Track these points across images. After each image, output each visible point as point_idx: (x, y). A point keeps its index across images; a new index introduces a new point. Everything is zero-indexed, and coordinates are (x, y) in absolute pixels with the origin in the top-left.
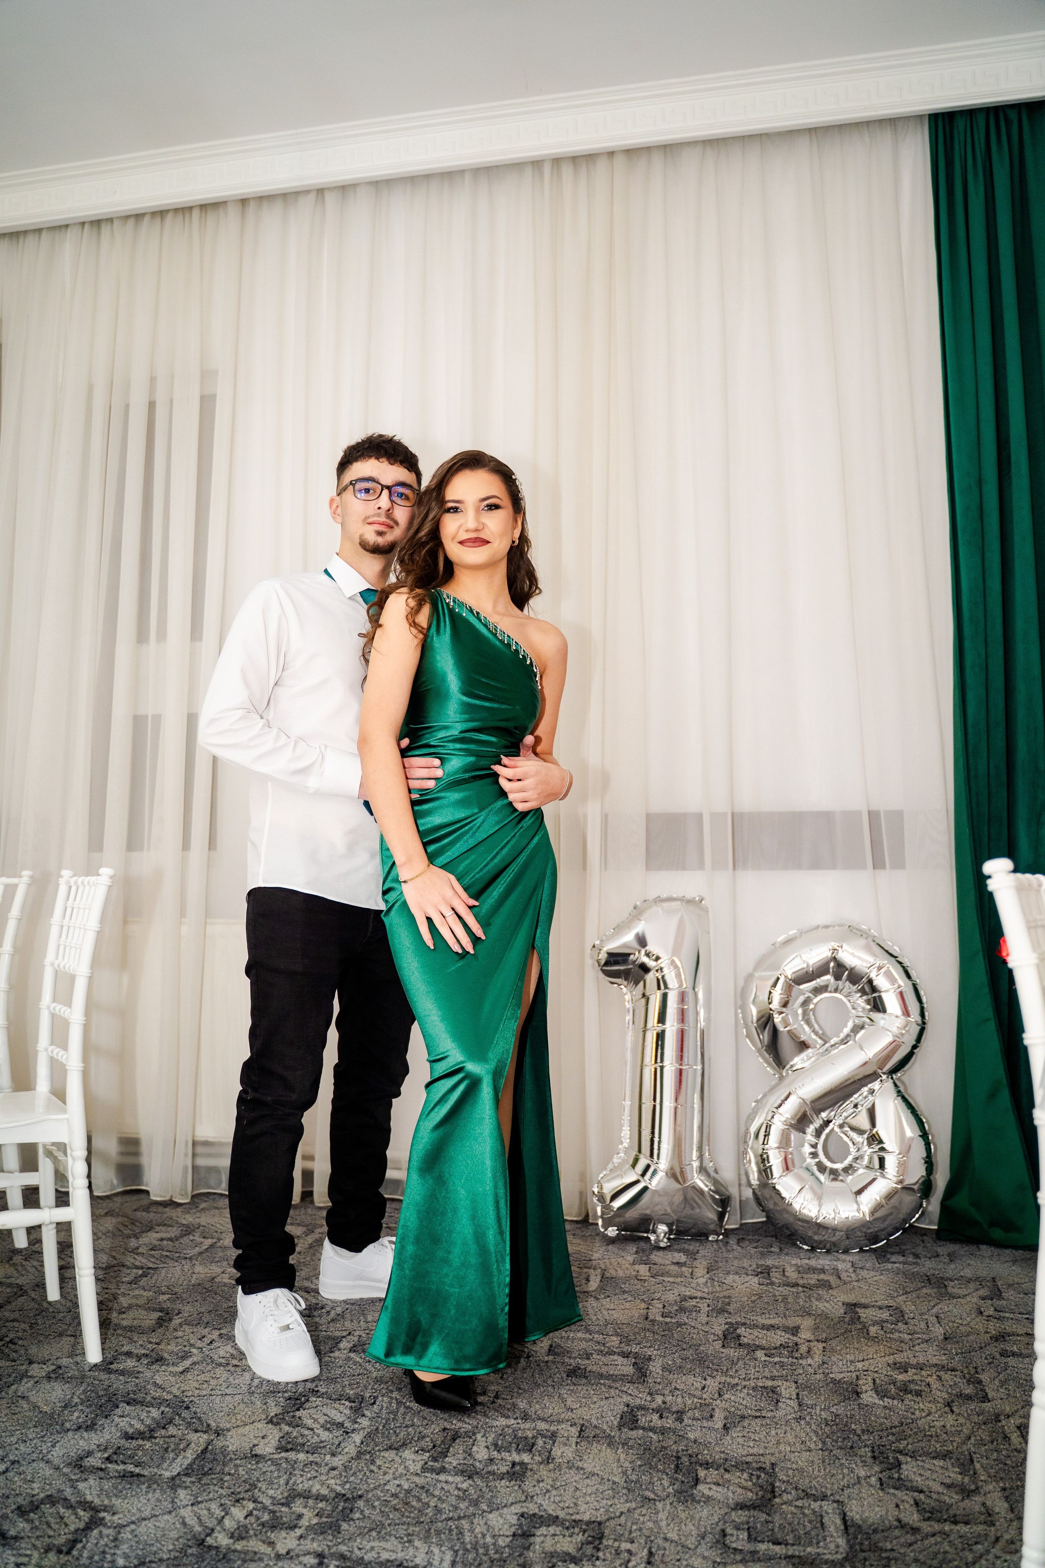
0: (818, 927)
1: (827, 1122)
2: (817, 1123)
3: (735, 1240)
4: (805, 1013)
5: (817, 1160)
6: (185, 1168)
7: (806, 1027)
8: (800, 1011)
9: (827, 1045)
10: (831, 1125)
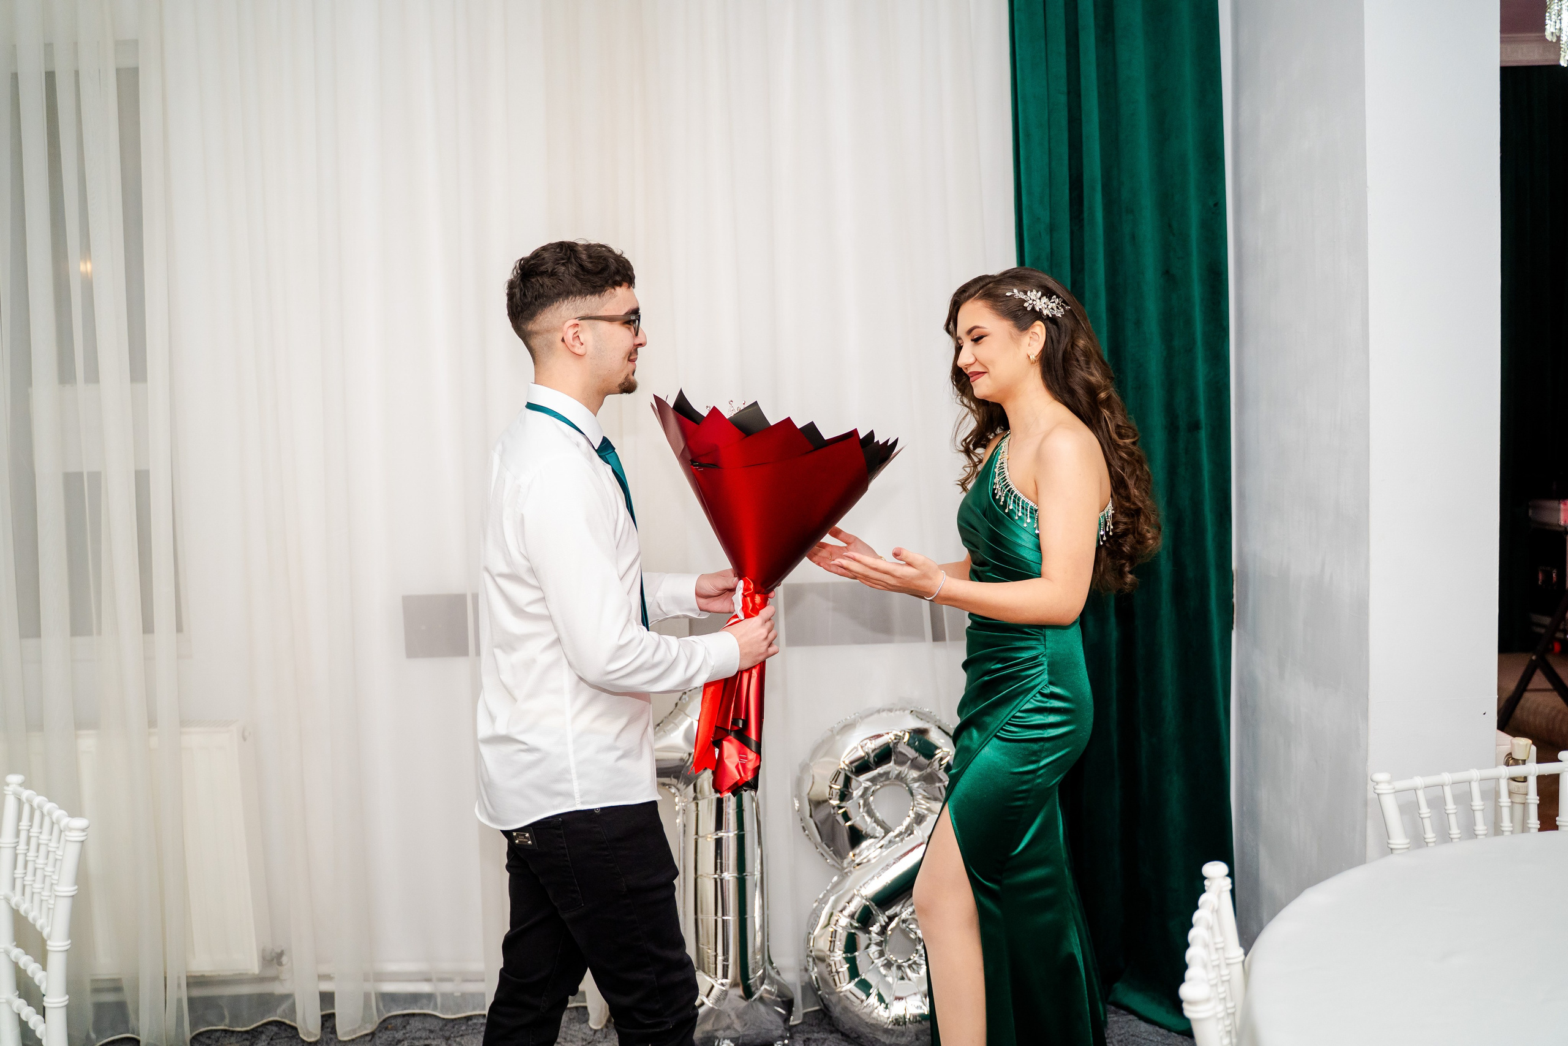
0: (879, 711)
1: (891, 919)
2: (882, 919)
3: (801, 1042)
4: (867, 804)
5: (883, 959)
6: (179, 1001)
7: (868, 819)
8: (862, 802)
9: (892, 834)
10: (896, 919)
